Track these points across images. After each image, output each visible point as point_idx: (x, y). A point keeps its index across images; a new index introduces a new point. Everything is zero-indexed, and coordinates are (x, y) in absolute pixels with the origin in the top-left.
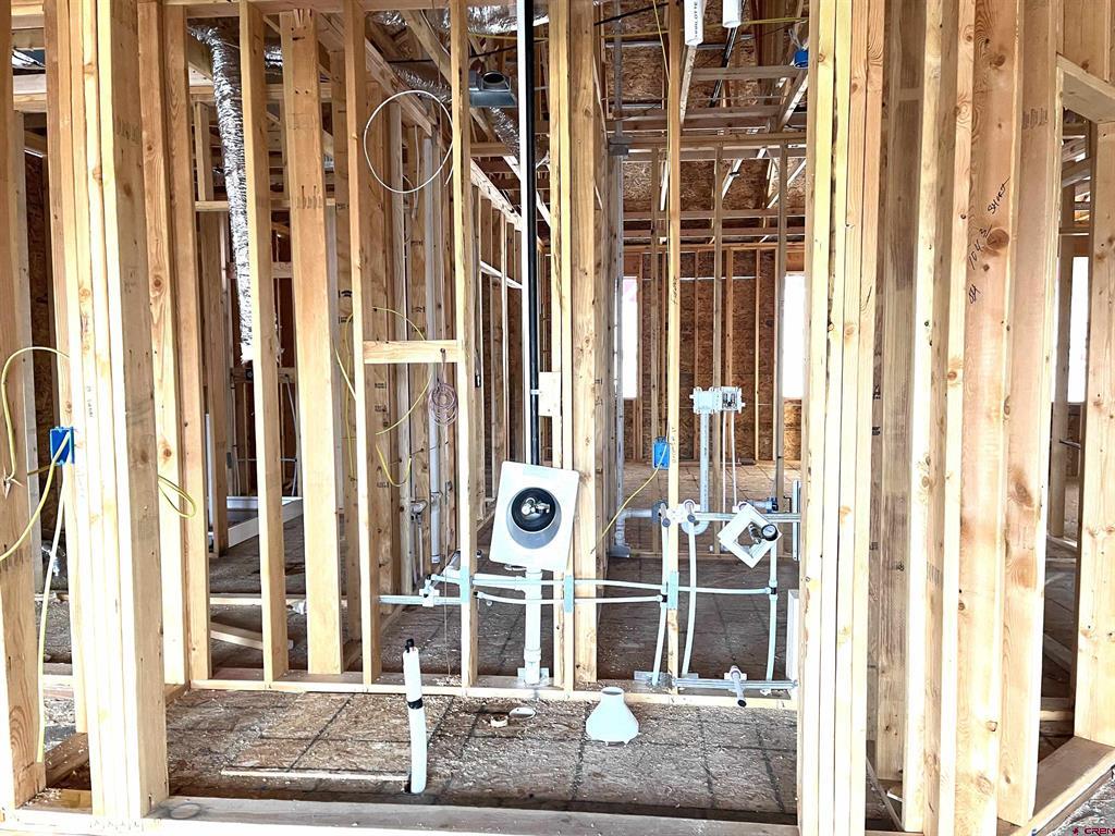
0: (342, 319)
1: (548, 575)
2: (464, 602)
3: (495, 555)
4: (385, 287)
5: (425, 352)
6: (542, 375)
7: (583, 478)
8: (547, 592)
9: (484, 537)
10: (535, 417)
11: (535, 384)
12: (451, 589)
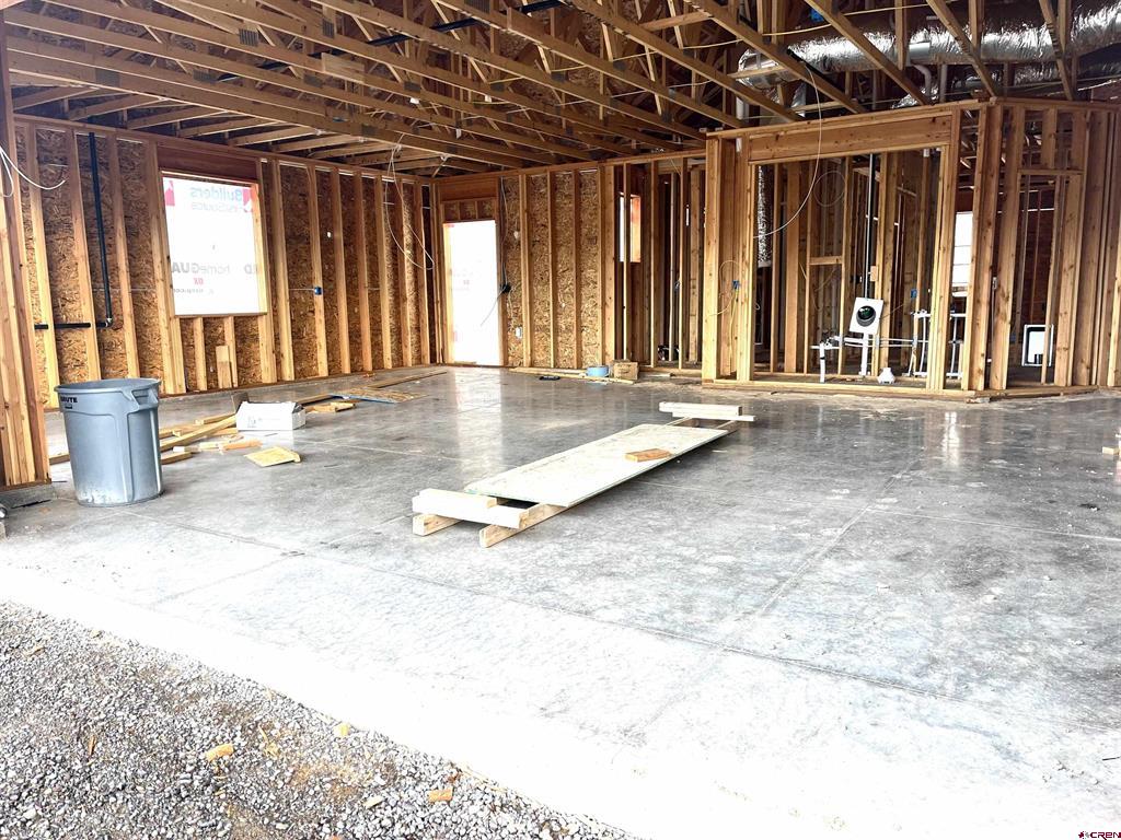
0: (802, 250)
1: (871, 336)
2: (840, 348)
3: (851, 330)
4: (817, 238)
5: (831, 261)
6: (872, 268)
7: (885, 304)
8: (871, 343)
9: (847, 325)
10: (869, 281)
11: (869, 270)
12: (836, 344)
